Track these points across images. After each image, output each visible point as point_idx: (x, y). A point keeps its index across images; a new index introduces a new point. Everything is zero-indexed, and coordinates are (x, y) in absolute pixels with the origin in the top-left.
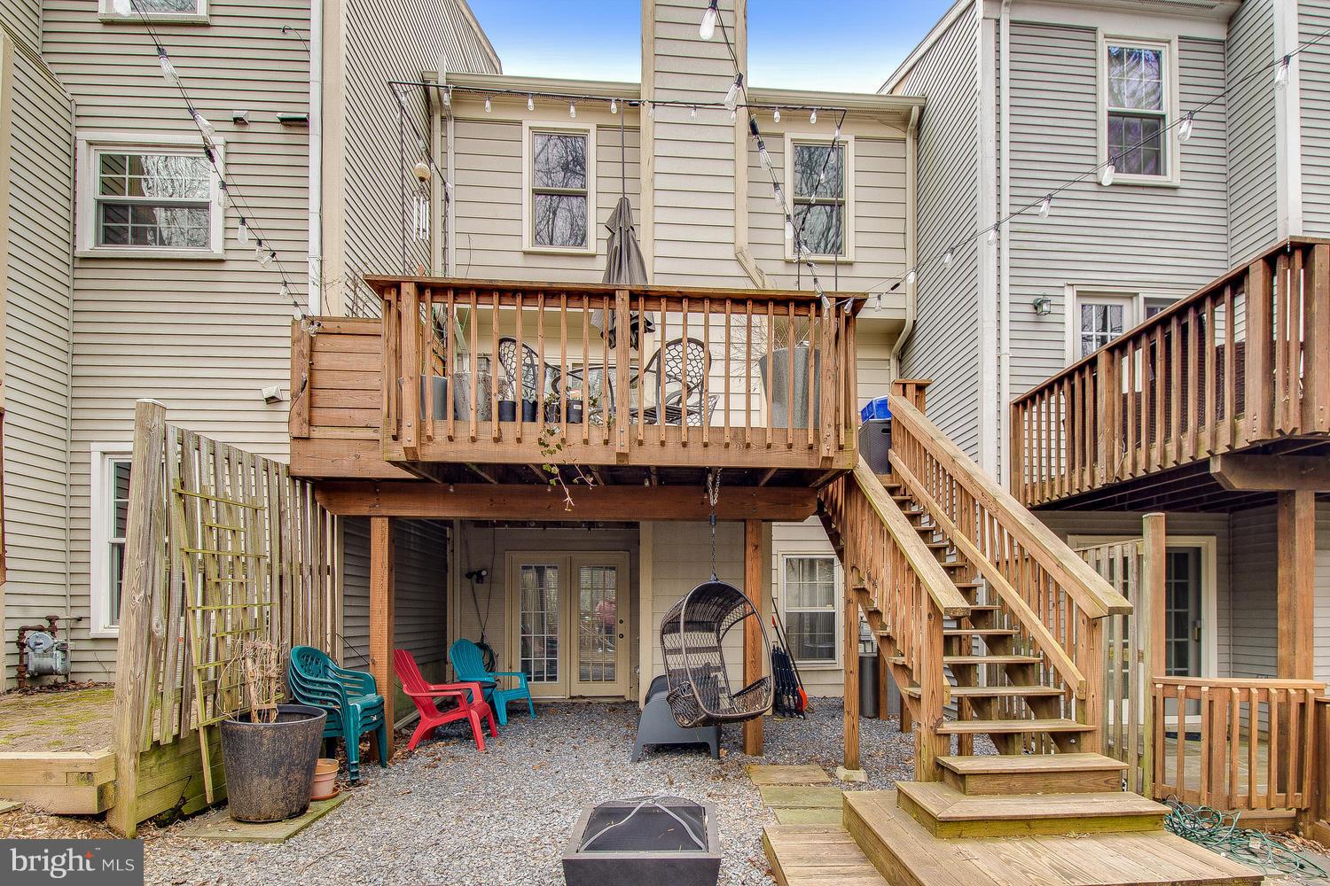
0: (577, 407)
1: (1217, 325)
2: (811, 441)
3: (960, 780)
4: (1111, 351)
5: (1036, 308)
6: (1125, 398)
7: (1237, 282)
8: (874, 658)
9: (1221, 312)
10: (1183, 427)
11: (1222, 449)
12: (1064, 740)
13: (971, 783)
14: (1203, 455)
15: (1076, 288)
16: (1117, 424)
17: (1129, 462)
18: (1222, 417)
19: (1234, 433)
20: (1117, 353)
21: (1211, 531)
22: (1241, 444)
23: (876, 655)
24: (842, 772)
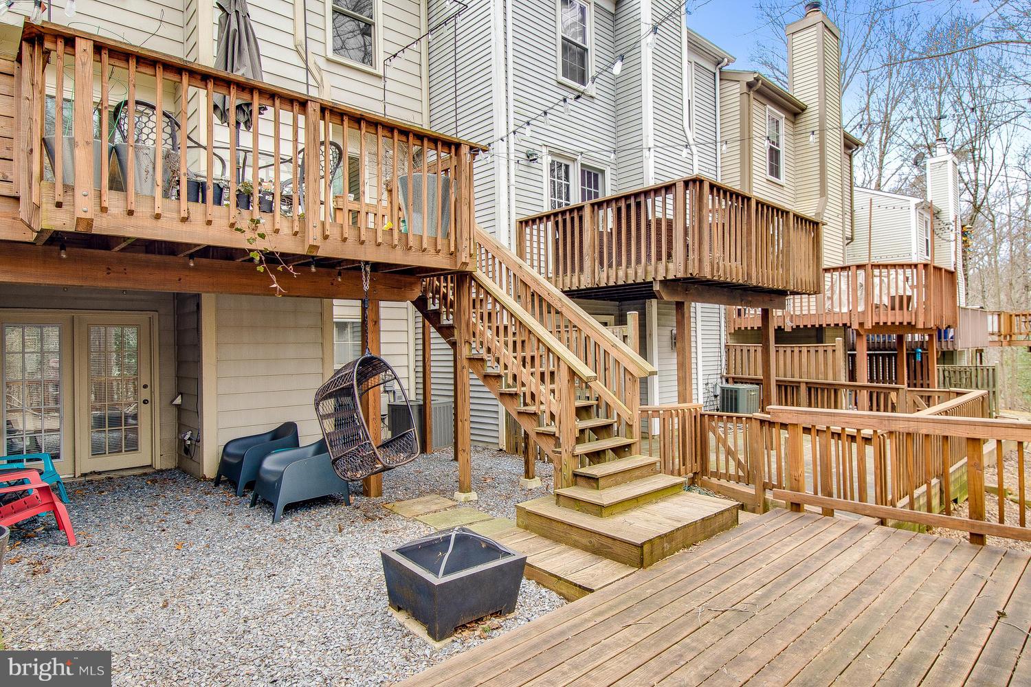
0: (269, 198)
1: (657, 209)
2: (452, 249)
3: (592, 481)
4: (593, 205)
5: (528, 157)
6: (601, 234)
7: (668, 188)
8: (420, 405)
9: (658, 199)
10: (638, 261)
11: (660, 278)
12: (620, 451)
13: (601, 482)
14: (649, 279)
15: (549, 149)
16: (596, 251)
17: (604, 275)
18: (661, 259)
19: (667, 270)
20: (596, 207)
21: (610, 312)
22: (670, 277)
23: (422, 403)
24: (460, 496)
